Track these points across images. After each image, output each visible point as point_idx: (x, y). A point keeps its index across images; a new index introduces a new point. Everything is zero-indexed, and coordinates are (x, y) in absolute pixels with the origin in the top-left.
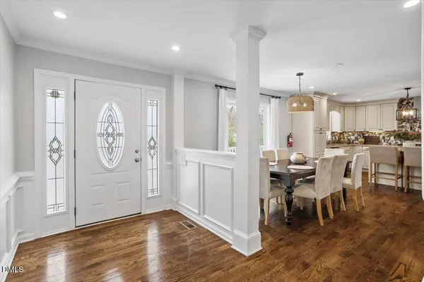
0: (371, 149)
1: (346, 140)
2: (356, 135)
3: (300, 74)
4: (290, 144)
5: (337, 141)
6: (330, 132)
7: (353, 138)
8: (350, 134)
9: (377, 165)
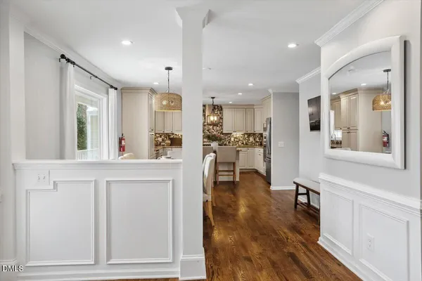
2: (163, 137)
3: (169, 69)
4: (122, 148)
7: (160, 139)
8: (158, 135)
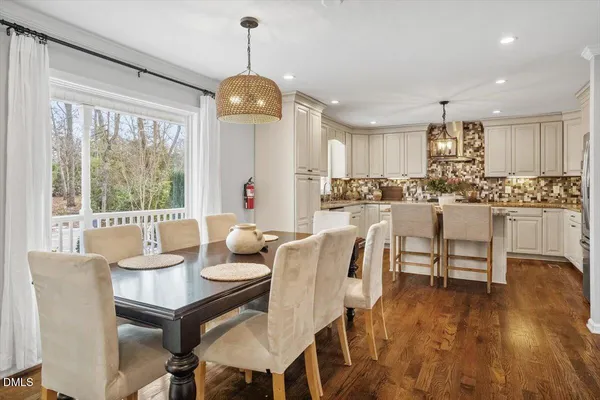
0: (393, 210)
1: (355, 194)
2: (369, 185)
3: (249, 23)
4: (249, 203)
5: (341, 196)
6: (329, 179)
7: (365, 189)
8: (361, 182)
9: (403, 239)
